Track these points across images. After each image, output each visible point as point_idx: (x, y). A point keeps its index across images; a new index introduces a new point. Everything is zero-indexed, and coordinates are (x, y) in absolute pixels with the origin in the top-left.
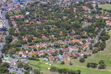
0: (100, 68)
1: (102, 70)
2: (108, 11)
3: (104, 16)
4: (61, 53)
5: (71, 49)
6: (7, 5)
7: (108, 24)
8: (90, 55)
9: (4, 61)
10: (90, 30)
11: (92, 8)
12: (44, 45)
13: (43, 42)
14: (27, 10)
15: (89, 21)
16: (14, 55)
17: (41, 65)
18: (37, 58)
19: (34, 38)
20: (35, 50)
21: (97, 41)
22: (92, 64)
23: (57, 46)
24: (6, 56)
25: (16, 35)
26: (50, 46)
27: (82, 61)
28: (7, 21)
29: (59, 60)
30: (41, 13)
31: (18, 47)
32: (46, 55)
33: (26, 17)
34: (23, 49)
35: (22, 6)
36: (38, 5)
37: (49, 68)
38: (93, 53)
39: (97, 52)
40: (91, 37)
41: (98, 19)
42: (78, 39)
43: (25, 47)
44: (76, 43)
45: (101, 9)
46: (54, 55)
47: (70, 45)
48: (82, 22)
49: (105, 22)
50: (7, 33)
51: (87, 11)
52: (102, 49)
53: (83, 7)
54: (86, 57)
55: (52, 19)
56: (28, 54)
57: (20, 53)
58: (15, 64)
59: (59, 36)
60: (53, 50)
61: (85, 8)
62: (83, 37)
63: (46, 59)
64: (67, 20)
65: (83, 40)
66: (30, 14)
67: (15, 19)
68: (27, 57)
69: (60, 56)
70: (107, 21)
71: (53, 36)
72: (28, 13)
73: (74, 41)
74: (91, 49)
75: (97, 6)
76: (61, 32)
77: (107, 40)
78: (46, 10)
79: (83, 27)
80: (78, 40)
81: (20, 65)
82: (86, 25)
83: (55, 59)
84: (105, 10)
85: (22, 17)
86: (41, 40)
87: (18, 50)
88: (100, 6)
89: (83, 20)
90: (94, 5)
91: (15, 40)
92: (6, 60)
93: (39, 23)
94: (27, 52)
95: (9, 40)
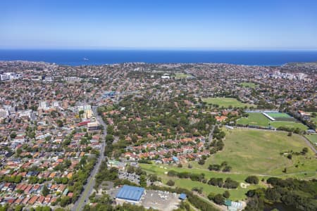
0: (224, 171)
1: (227, 173)
2: (214, 106)
3: (211, 111)
4: (175, 153)
5: (185, 150)
6: (95, 99)
7: (218, 120)
8: (209, 156)
9: (109, 165)
10: (200, 127)
11: (195, 103)
12: (152, 145)
13: (150, 141)
14: (121, 105)
15: (196, 117)
16: (120, 158)
17: (156, 170)
18: (149, 161)
19: (139, 137)
20: (144, 151)
21: (211, 140)
22: (215, 166)
23: (168, 147)
24: (111, 159)
25: (117, 134)
26: (160, 147)
27: (201, 163)
28: (100, 118)
29: (175, 162)
30: (139, 108)
31: (122, 148)
32: (157, 158)
33: (123, 113)
34: (129, 150)
35: (113, 100)
36: (133, 99)
37: (166, 173)
38: (211, 153)
39: (215, 152)
40: (204, 135)
41: (206, 115)
42: (189, 137)
43: (131, 147)
44: (189, 142)
45: (205, 103)
46: (167, 156)
47: (182, 144)
48: (189, 118)
49: (214, 117)
50: (105, 132)
51: (191, 105)
52: (221, 149)
53: (185, 101)
54: (204, 158)
55: (154, 115)
56: (136, 156)
57: (127, 155)
58: (124, 168)
59: (167, 134)
60: (165, 151)
61: (187, 102)
62: (195, 136)
63: (160, 162)
64: (171, 116)
65: (196, 138)
66: (126, 109)
67: (110, 116)
68: (136, 159)
69: (176, 159)
70: (217, 117)
71: (160, 134)
72: (123, 109)
73: (186, 140)
74: (207, 149)
75: (200, 100)
76: (169, 130)
77: (223, 137)
78: (144, 104)
79: (191, 123)
80: (190, 139)
81: (131, 170)
82: (193, 121)
83: (170, 161)
84: (211, 104)
85: (117, 113)
86: (147, 139)
87: (124, 152)
88: (203, 100)
89: (188, 116)
90: (197, 99)
91: (116, 140)
92: (111, 164)
93: (139, 119)
94: (134, 153)
95: (109, 140)
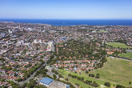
0: (96, 78)
2: (110, 46)
3: (107, 49)
4: (77, 67)
5: (83, 65)
6: (57, 40)
7: (108, 53)
8: (92, 70)
9: (46, 68)
10: (96, 56)
11: (101, 44)
12: (69, 62)
13: (69, 60)
14: (66, 43)
15: (98, 51)
16: (52, 66)
17: (64, 72)
18: (63, 68)
19: (65, 57)
20: (63, 64)
21: (99, 62)
22: (92, 75)
23: (76, 63)
24: (47, 65)
25: (56, 55)
26: (72, 63)
27: (87, 72)
28: (54, 48)
29: (74, 70)
30: (73, 45)
31: (55, 62)
32: (68, 67)
33: (64, 47)
34: (57, 62)
35: (64, 41)
36: (73, 41)
37: (67, 74)
38: (95, 69)
39: (97, 68)
40: (96, 60)
41: (103, 50)
42: (88, 60)
43: (59, 62)
44: (86, 62)
45: (106, 45)
46: (73, 67)
47: (83, 63)
48: (93, 51)
49: (106, 52)
50: (52, 54)
51: (98, 45)
52: (100, 67)
54: (90, 70)
55: (78, 48)
56: (59, 65)
57: (55, 65)
58: (51, 70)
59: (78, 58)
60: (73, 65)
61: (97, 44)
62: (91, 59)
63: (68, 69)
64: (85, 49)
66: (67, 45)
67: (59, 47)
68: (58, 67)
69: (75, 69)
70: (108, 52)
71: (75, 57)
72: (66, 45)
74: (94, 66)
75: (105, 43)
76: (80, 56)
77: (105, 62)
78: (76, 43)
79: (93, 53)
80: (88, 61)
81: (53, 71)
82: (95, 52)
83: (72, 70)
84: (109, 46)
85: (62, 46)
86: (68, 59)
87: (55, 63)
88: (106, 43)
89: (94, 50)
90: (103, 43)
91: (55, 57)
92: (47, 68)
93: (70, 50)
94: (59, 64)
95: (52, 57)
